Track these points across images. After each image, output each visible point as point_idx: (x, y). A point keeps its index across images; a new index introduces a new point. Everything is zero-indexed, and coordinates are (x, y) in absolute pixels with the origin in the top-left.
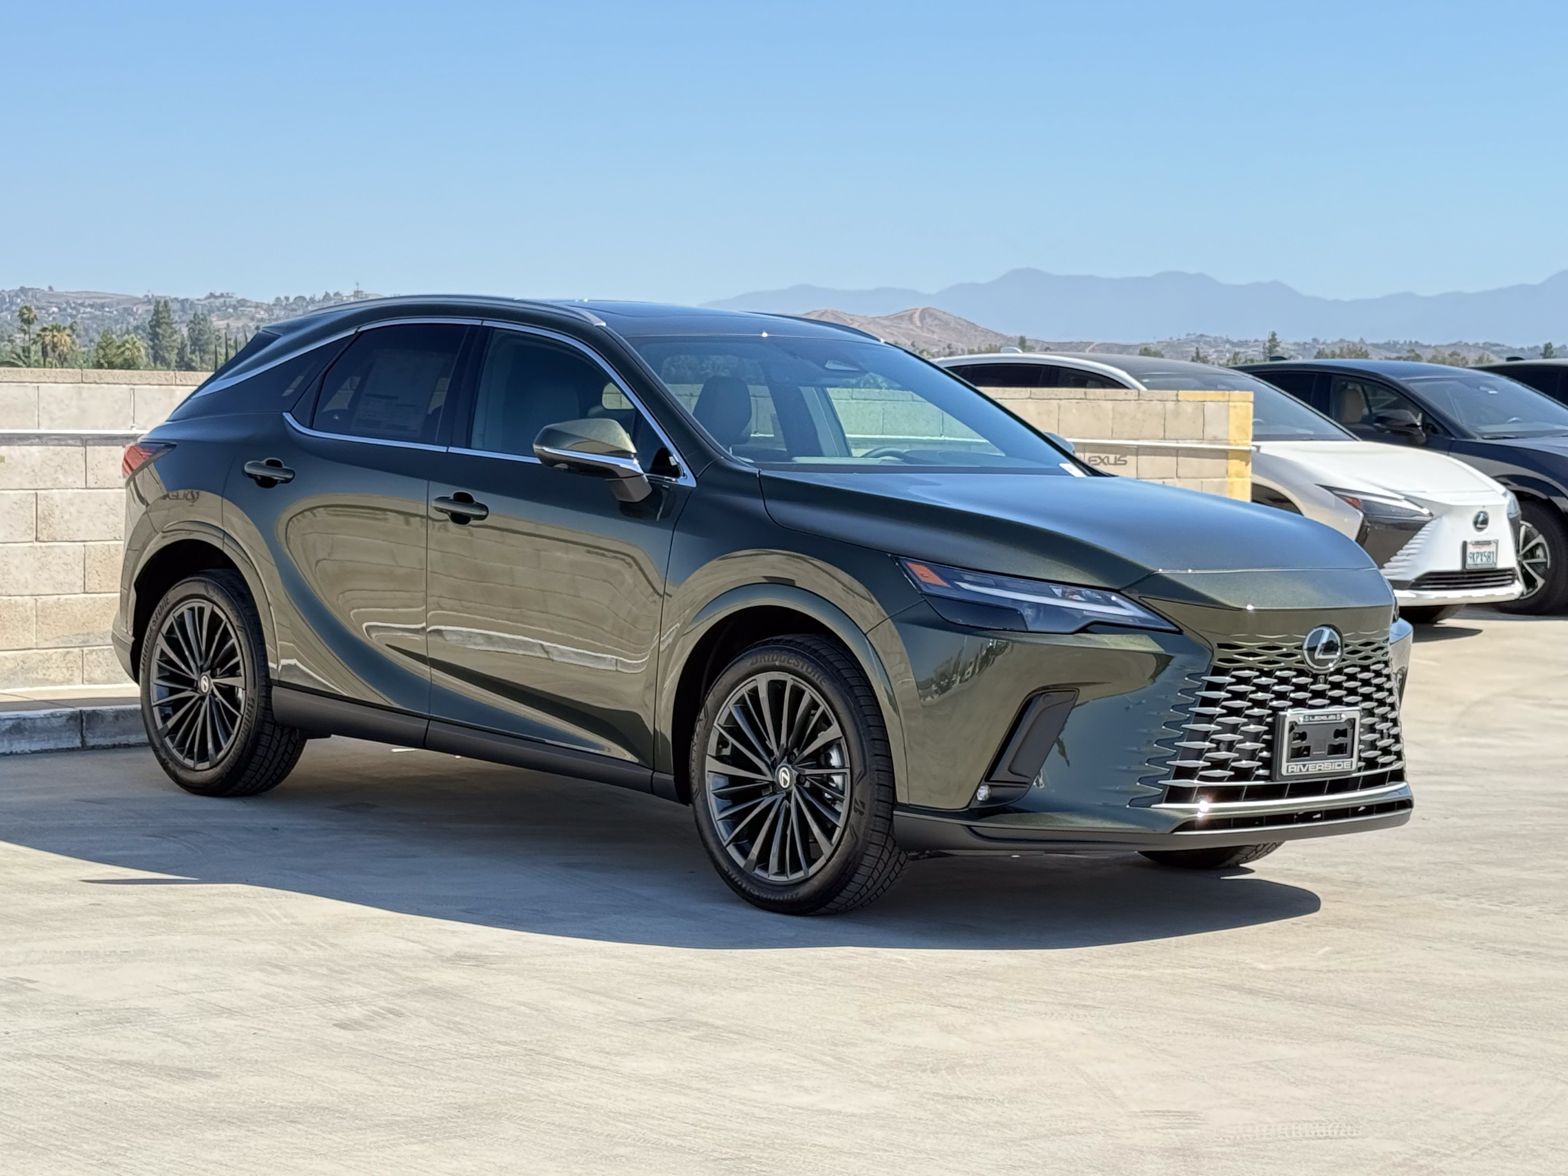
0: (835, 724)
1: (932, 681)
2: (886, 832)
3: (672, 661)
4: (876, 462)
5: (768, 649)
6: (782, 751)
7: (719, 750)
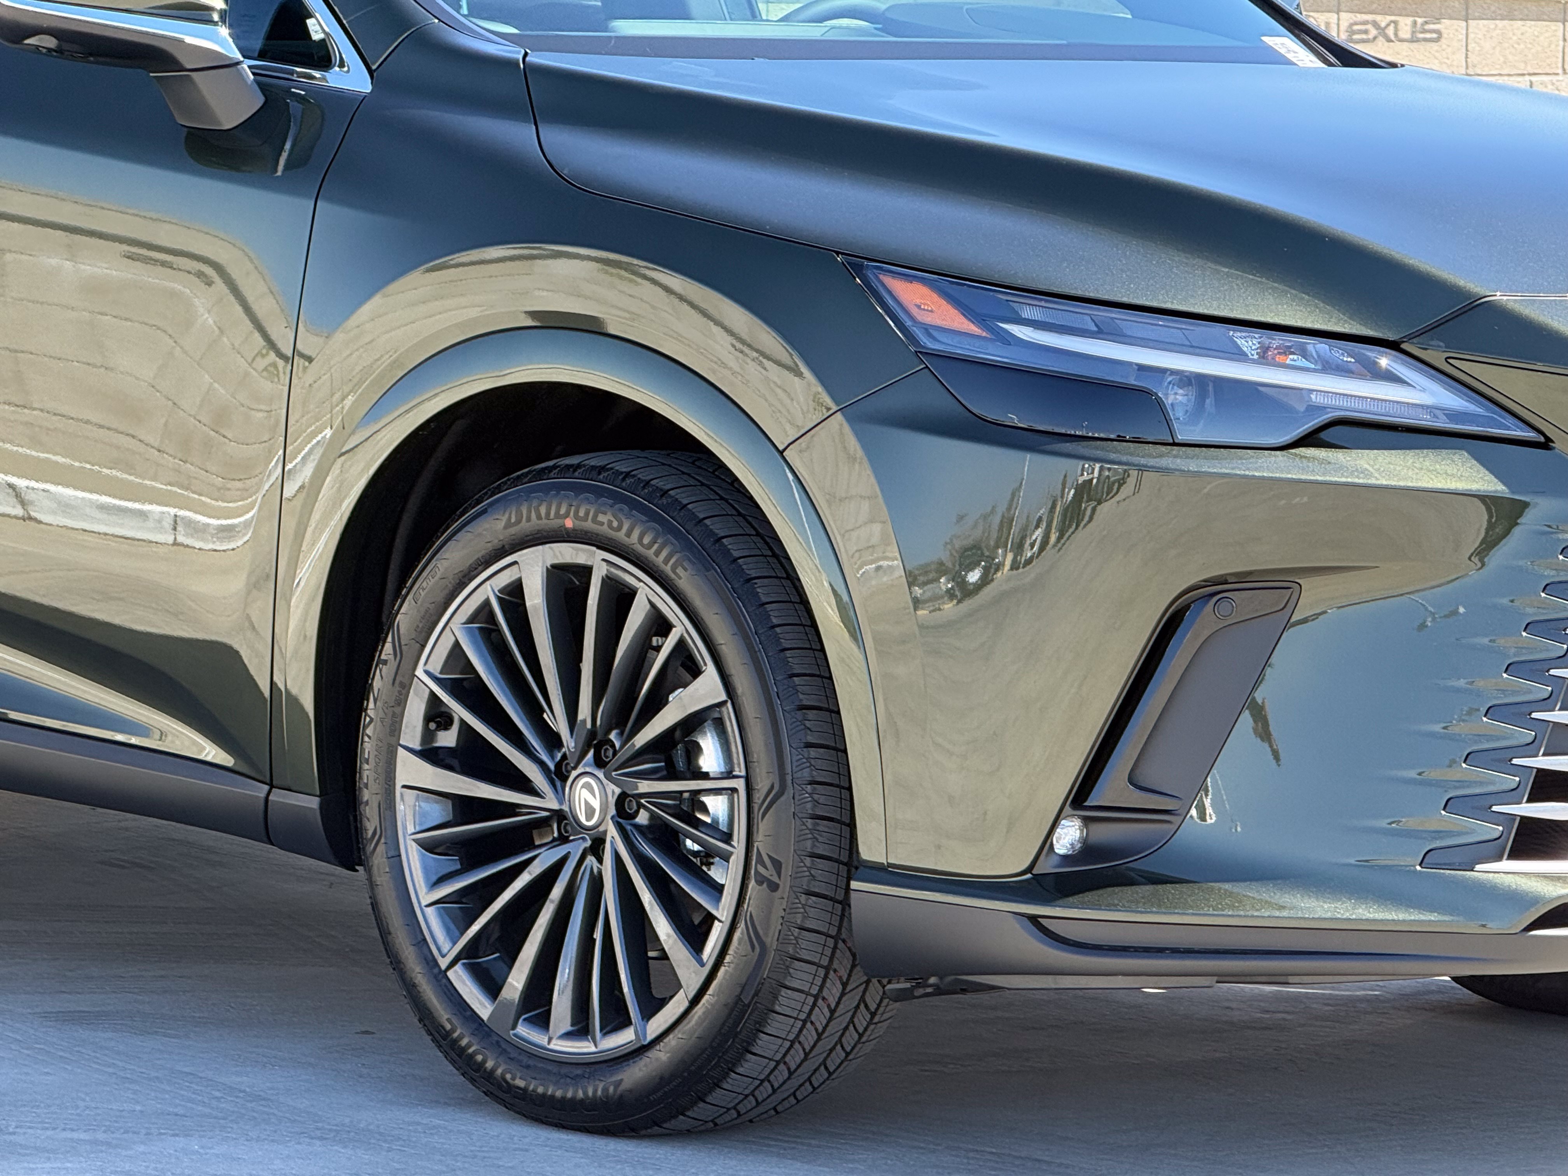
0: (710, 671)
1: (941, 569)
2: (833, 931)
3: (316, 516)
4: (814, 32)
5: (546, 490)
6: (583, 735)
7: (428, 736)
